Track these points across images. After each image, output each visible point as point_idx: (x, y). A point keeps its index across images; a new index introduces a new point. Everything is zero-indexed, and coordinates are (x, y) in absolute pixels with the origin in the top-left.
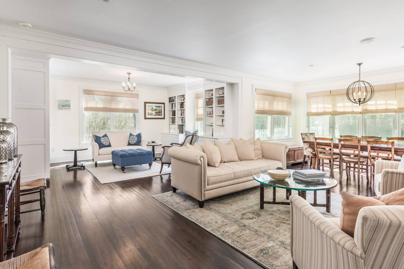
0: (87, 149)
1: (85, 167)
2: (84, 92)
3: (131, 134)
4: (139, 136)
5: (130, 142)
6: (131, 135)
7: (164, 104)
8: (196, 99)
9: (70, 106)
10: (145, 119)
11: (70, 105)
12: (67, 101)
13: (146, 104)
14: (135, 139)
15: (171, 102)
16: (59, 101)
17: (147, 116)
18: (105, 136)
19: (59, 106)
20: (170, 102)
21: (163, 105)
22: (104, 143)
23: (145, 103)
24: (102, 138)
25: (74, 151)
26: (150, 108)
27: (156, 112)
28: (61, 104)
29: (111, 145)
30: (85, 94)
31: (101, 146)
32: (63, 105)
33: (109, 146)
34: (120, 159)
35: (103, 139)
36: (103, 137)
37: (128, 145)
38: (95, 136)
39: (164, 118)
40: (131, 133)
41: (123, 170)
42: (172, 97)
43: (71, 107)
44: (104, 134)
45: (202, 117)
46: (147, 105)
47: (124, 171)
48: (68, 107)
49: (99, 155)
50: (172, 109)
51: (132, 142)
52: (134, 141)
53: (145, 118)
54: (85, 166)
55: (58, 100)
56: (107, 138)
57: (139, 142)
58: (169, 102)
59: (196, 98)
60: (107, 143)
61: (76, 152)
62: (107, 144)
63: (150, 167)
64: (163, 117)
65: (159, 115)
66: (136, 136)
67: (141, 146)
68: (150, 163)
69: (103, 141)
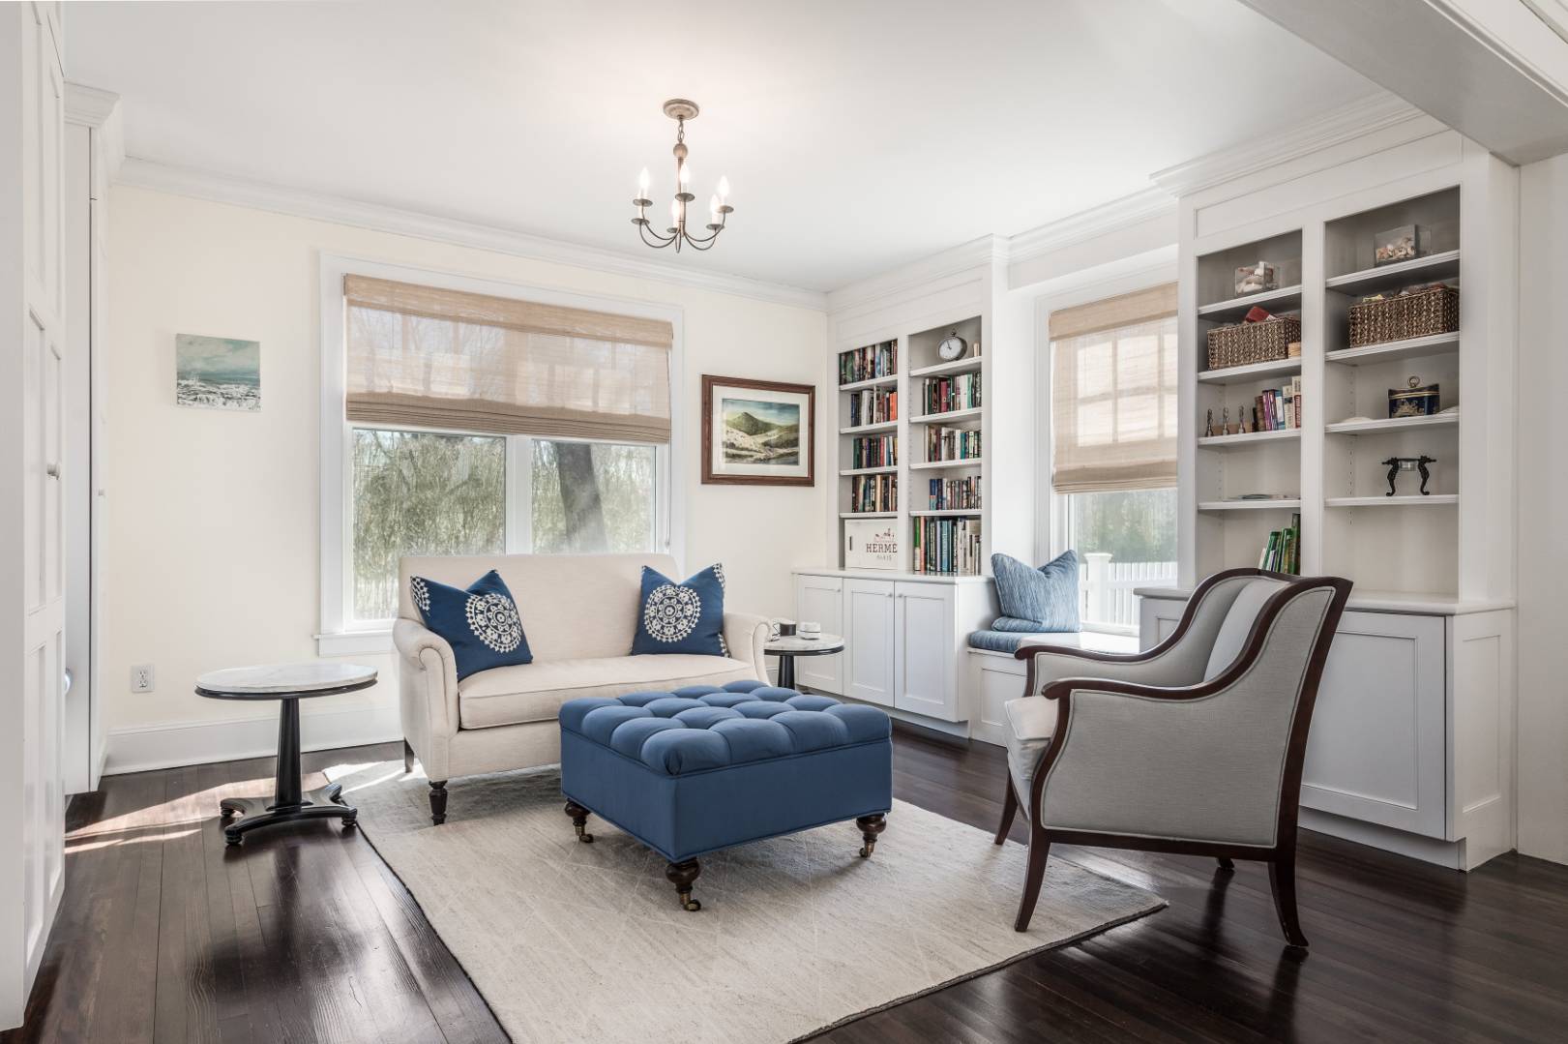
0: (370, 683)
1: (358, 818)
2: (346, 291)
3: (648, 571)
4: (708, 584)
5: (653, 627)
6: (652, 580)
7: (809, 390)
8: (1054, 345)
9: (256, 383)
10: (704, 482)
11: (256, 372)
12: (237, 345)
13: (716, 389)
14: (690, 610)
15: (849, 378)
16: (185, 342)
17: (721, 465)
18: (491, 583)
19: (182, 375)
20: (846, 382)
21: (801, 400)
22: (489, 637)
23: (709, 382)
24: (476, 603)
25: (278, 704)
26: (735, 413)
27: (766, 439)
28: (200, 365)
29: (533, 651)
30: (351, 303)
31: (473, 657)
32: (211, 369)
33: (521, 656)
34: (664, 787)
35: (481, 605)
36: (479, 590)
37: (636, 650)
38: (428, 584)
39: (808, 482)
40: (649, 566)
41: (684, 888)
42: (864, 350)
43: (264, 389)
44: (484, 572)
45: (1170, 455)
46: (719, 393)
47: (694, 895)
48: (243, 389)
49: (460, 729)
50: (856, 422)
51: (669, 631)
52: (683, 625)
53: (709, 478)
54: (355, 812)
55: (179, 337)
56: (504, 600)
57: (712, 632)
58: (842, 381)
59: (1052, 339)
60: (507, 639)
61: (290, 704)
62: (508, 644)
63: (870, 839)
64: (801, 470)
65: (783, 459)
66: (688, 585)
67: (725, 660)
68: (867, 810)
69: (481, 620)
